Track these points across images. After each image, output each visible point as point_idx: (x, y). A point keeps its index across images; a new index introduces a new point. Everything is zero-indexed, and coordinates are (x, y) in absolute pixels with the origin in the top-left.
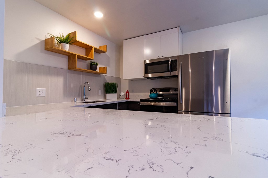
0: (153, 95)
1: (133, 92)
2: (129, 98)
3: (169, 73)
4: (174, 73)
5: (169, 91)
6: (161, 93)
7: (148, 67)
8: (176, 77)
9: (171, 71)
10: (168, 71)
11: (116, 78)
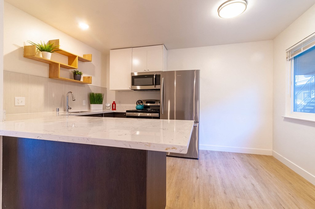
0: (140, 107)
1: (120, 103)
2: (115, 109)
3: (154, 86)
4: (157, 87)
5: (154, 103)
6: (149, 104)
7: (135, 80)
8: (159, 90)
9: (156, 84)
10: (153, 85)
11: (102, 88)
